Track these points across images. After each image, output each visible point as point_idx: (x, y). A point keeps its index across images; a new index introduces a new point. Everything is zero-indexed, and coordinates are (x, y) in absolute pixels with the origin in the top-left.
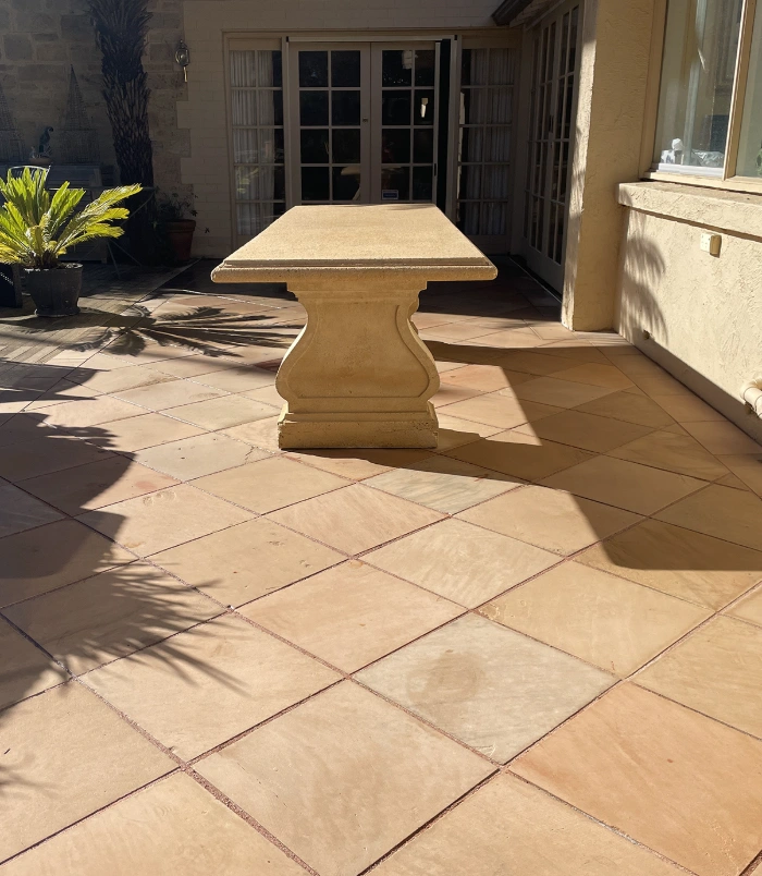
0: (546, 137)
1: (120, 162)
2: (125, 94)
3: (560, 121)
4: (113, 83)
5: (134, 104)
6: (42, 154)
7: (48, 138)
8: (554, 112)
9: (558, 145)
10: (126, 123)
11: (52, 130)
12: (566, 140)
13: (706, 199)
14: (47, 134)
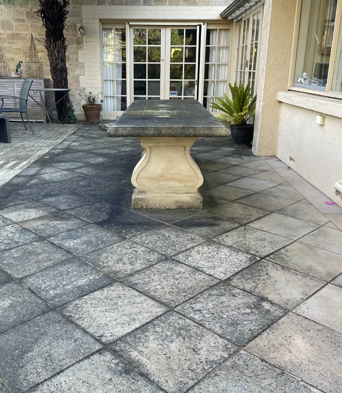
0: (244, 69)
1: (53, 77)
2: (56, 47)
3: (251, 62)
4: (50, 42)
5: (60, 51)
6: (18, 73)
7: (20, 66)
8: (248, 59)
9: (250, 73)
10: (56, 60)
11: (22, 62)
12: (254, 71)
13: (319, 101)
14: (20, 64)
